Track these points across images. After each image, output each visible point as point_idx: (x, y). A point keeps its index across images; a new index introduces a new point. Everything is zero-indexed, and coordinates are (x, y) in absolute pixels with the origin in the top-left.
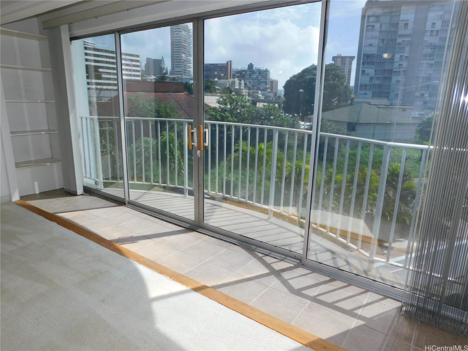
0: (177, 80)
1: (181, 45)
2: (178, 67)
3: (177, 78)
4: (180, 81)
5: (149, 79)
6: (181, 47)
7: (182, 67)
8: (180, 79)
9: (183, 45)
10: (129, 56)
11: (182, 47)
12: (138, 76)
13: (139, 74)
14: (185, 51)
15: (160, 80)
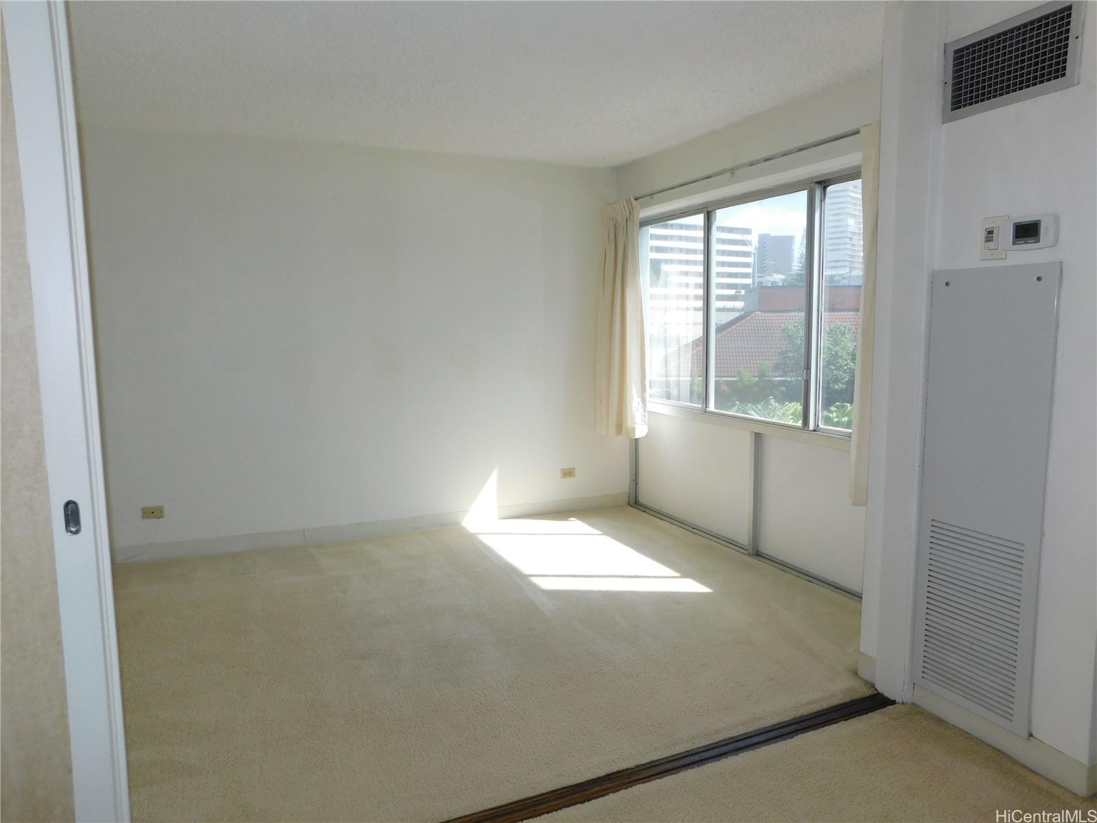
0: (838, 281)
1: (845, 197)
2: (837, 250)
3: (837, 277)
4: (845, 282)
5: (769, 281)
6: (844, 203)
7: (847, 249)
8: (844, 278)
9: (851, 197)
10: (729, 232)
11: (849, 202)
12: (746, 276)
13: (749, 270)
14: (856, 210)
15: (796, 283)
